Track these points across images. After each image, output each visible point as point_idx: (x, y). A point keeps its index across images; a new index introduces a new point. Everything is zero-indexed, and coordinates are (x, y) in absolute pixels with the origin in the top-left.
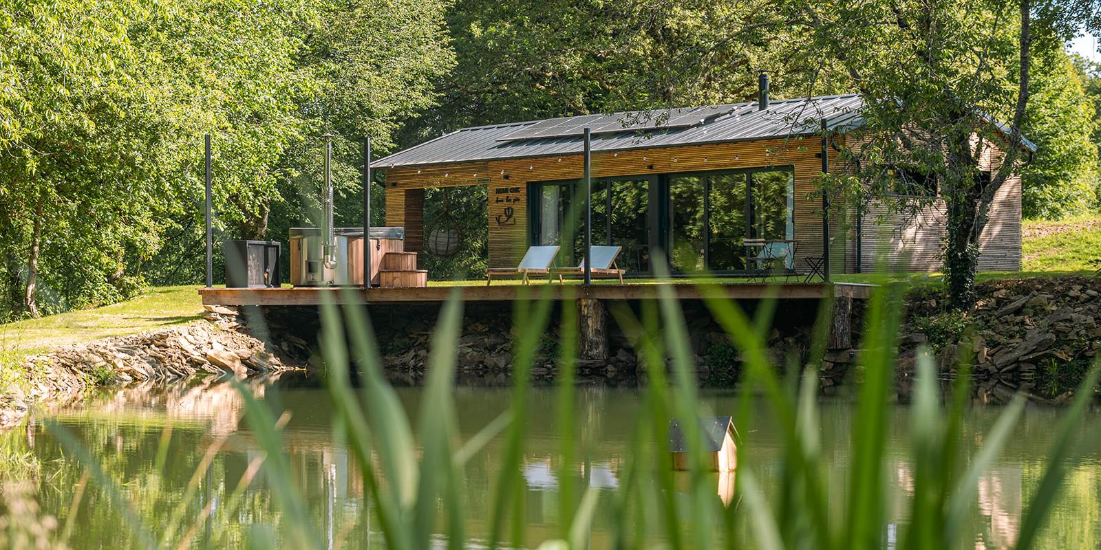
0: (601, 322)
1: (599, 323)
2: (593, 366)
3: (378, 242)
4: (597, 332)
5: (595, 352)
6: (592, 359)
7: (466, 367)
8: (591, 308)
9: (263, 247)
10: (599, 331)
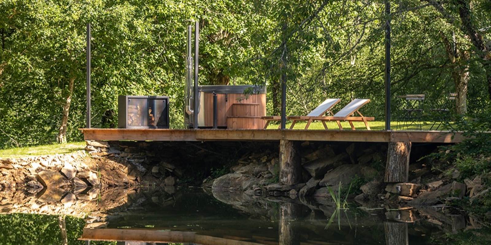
0: (291, 157)
1: (289, 158)
2: (282, 190)
3: (226, 96)
4: (287, 164)
5: (285, 179)
6: (283, 184)
7: (231, 188)
8: (284, 147)
9: (147, 100)
10: (289, 164)
